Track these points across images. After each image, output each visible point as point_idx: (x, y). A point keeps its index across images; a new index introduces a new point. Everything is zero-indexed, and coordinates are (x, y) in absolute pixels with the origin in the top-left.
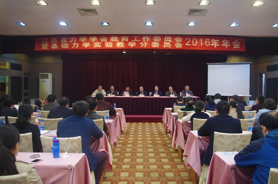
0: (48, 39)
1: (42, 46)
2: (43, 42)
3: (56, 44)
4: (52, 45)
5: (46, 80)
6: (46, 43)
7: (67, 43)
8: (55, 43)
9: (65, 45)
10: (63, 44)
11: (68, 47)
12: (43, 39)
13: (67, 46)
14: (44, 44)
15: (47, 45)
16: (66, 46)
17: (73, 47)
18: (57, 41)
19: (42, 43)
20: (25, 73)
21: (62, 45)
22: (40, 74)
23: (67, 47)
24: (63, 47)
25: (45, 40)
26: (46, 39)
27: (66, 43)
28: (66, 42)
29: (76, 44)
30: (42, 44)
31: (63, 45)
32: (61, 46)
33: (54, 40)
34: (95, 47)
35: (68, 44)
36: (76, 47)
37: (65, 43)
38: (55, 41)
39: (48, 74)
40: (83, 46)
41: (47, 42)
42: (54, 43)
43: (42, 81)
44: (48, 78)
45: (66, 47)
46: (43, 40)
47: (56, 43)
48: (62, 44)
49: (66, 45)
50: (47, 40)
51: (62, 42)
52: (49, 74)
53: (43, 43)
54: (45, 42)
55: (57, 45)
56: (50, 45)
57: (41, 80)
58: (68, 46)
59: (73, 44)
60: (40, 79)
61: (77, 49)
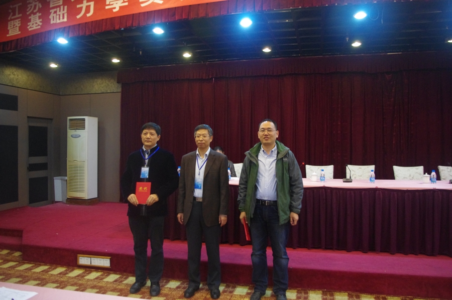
0: (21, 4)
1: (9, 28)
2: (12, 14)
3: (38, 14)
4: (30, 21)
5: (79, 132)
6: (17, 16)
7: (64, 4)
8: (35, 14)
9: (58, 13)
10: (55, 12)
11: (65, 20)
12: (11, 7)
13: (63, 14)
14: (12, 22)
15: (18, 23)
16: (61, 17)
17: (78, 17)
18: (41, 6)
19: (9, 19)
20: (28, 117)
21: (51, 17)
22: (69, 118)
23: (63, 18)
24: (54, 22)
25: (15, 8)
26: (17, 6)
27: (62, 7)
28: (61, 3)
29: (88, 4)
30: (9, 23)
31: (55, 15)
32: (50, 20)
33: (33, 5)
34: (142, 5)
35: (66, 7)
36: (88, 15)
37: (59, 6)
38: (35, 8)
39: (84, 120)
40: (107, 7)
41: (19, 14)
42: (35, 11)
43: (72, 136)
44: (83, 127)
45: (62, 20)
46: (10, 11)
47: (39, 11)
48: (52, 11)
49: (61, 13)
50: (19, 6)
51: (51, 6)
52: (86, 118)
53: (11, 20)
54: (14, 15)
55: (40, 17)
56: (25, 20)
57: (70, 132)
58: (66, 16)
59: (78, 6)
60: (68, 130)
61: (90, 20)
